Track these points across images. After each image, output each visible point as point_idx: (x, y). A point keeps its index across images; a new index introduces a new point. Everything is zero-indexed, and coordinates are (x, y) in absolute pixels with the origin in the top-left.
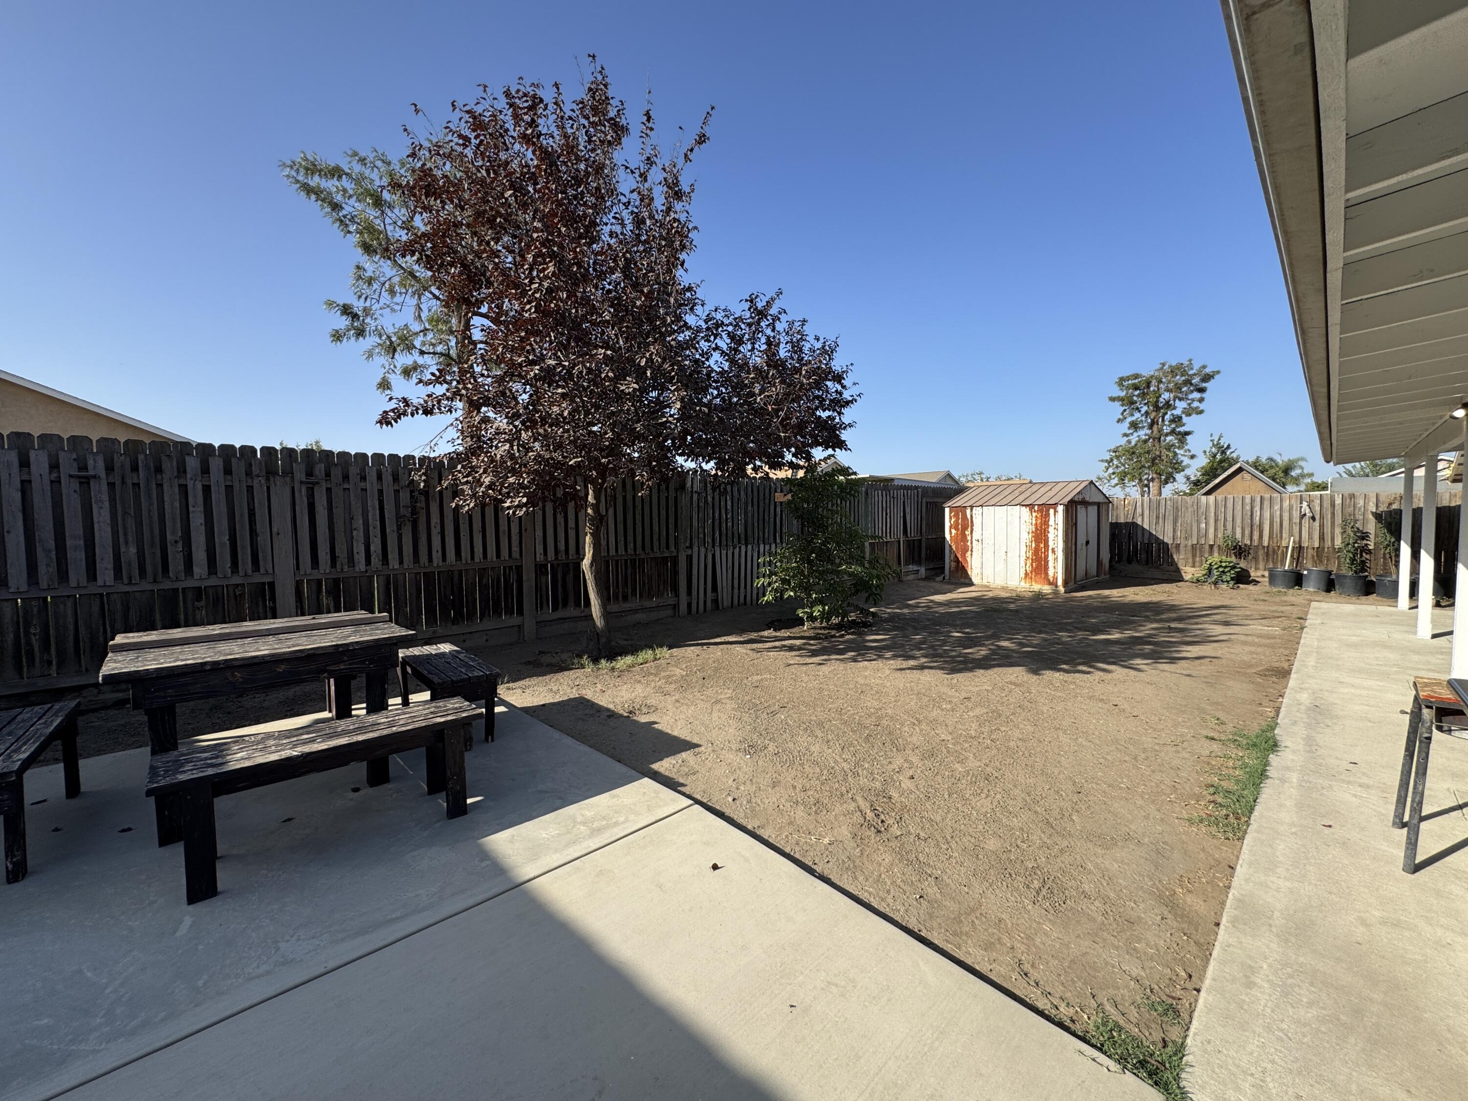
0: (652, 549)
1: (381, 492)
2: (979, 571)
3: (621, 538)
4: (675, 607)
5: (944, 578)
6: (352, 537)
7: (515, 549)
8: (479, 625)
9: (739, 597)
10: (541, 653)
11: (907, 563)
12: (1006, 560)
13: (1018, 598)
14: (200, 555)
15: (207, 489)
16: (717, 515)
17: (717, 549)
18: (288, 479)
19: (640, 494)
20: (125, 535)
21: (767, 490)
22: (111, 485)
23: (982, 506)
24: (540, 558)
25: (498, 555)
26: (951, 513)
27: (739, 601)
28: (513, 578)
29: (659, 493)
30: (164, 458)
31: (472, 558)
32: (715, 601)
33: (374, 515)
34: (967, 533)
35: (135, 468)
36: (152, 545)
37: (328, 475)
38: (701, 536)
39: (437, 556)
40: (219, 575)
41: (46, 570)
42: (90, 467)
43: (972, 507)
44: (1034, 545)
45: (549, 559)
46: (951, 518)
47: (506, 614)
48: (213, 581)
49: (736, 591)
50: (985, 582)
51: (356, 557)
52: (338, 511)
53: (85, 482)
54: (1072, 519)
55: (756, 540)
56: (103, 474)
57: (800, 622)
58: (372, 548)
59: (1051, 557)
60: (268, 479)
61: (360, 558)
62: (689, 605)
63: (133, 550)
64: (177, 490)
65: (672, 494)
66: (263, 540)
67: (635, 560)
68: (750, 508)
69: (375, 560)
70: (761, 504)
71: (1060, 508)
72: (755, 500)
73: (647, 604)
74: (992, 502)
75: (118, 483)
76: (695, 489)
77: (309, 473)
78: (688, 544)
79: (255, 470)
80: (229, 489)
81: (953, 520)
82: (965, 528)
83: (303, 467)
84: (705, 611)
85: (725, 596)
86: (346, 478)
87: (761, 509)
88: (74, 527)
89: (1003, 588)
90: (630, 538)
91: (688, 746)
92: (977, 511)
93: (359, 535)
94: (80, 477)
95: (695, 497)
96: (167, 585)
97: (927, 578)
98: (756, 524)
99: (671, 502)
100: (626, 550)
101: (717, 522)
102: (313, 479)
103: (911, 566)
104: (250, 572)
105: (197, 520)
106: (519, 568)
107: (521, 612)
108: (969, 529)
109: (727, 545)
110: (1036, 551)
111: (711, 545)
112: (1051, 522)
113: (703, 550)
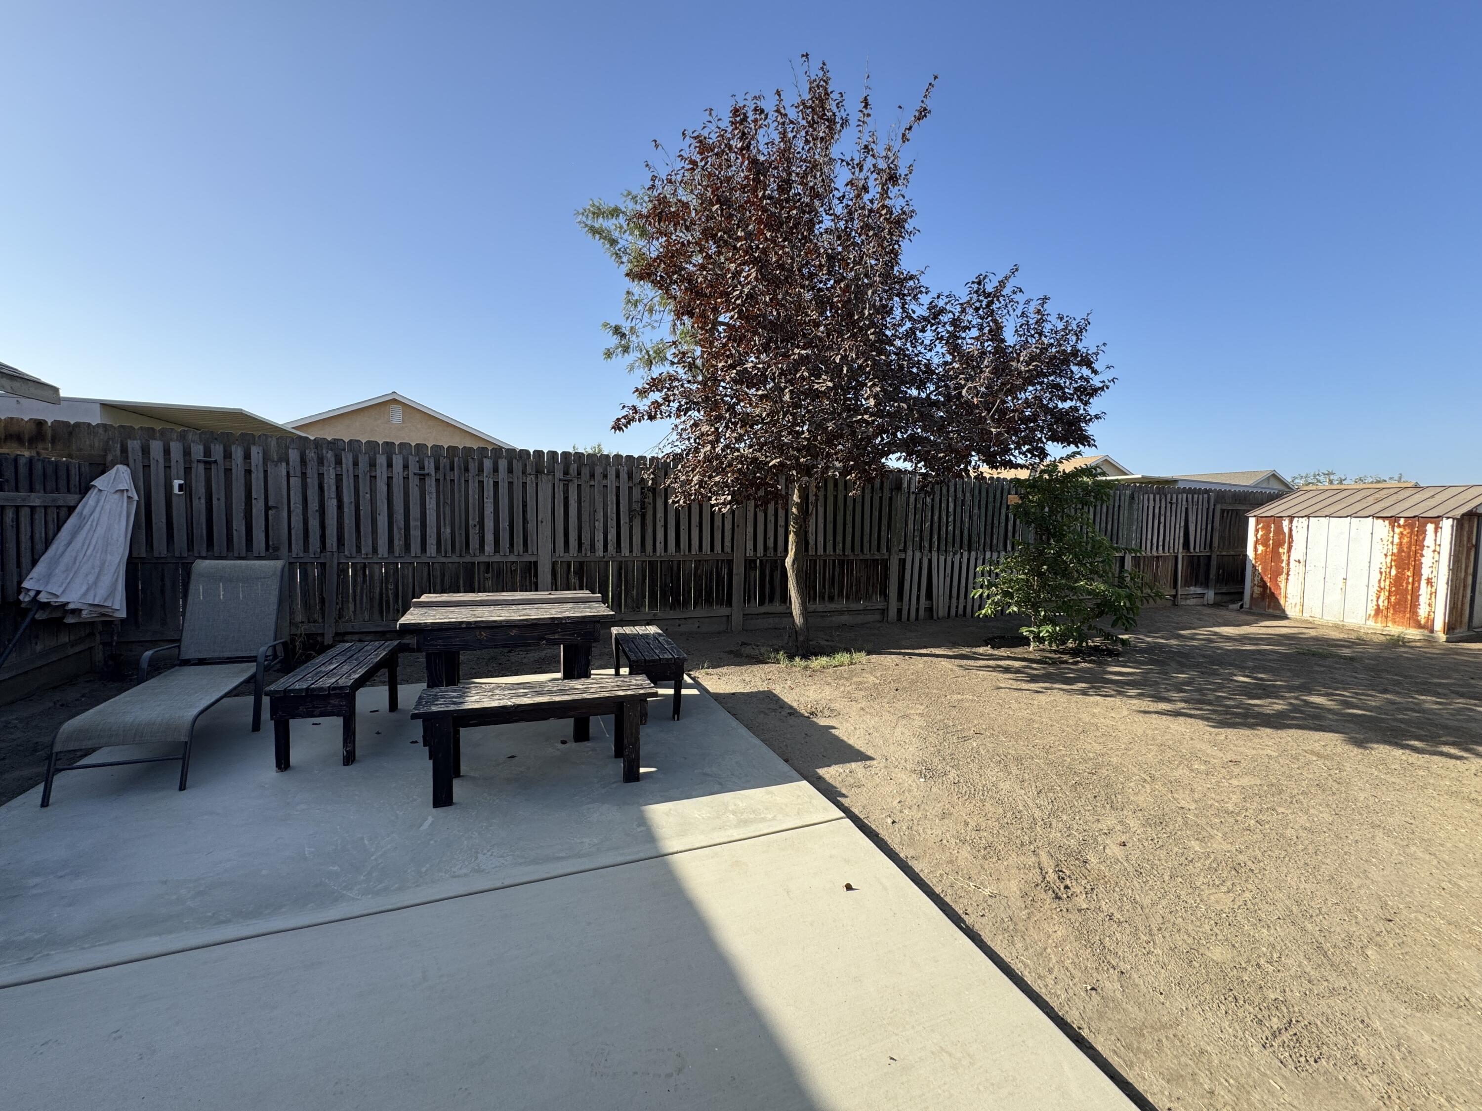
0: (862, 551)
1: (618, 488)
2: (1298, 600)
3: (830, 537)
4: (884, 612)
5: (1242, 606)
6: (595, 527)
7: (728, 543)
8: (692, 612)
9: (957, 607)
10: (743, 644)
11: (1187, 584)
12: (1344, 591)
13: (1361, 642)
14: (489, 537)
15: (496, 484)
16: (936, 518)
17: (935, 554)
18: (551, 477)
19: (850, 494)
20: (444, 519)
21: (999, 492)
22: (437, 480)
23: (1308, 516)
24: (750, 553)
25: (712, 549)
26: (1257, 523)
27: (957, 612)
28: (725, 571)
29: (872, 493)
30: (470, 460)
31: (690, 550)
32: (930, 610)
33: (612, 509)
34: (1281, 550)
35: (452, 469)
36: (460, 528)
37: (579, 474)
38: (917, 539)
39: (660, 546)
40: (501, 553)
41: (398, 543)
42: (426, 467)
43: (1291, 518)
44: (1394, 572)
45: (758, 555)
46: (1257, 531)
47: (717, 604)
48: (497, 558)
49: (954, 600)
50: (1306, 616)
51: (597, 544)
52: (585, 505)
53: (423, 477)
54: (1469, 539)
55: (981, 547)
56: (433, 473)
57: (1025, 641)
58: (609, 537)
59: (1424, 591)
60: (537, 477)
61: (600, 545)
62: (900, 611)
63: (448, 530)
64: (477, 485)
65: (887, 494)
66: (531, 526)
67: (843, 561)
68: (976, 511)
69: (611, 548)
70: (990, 508)
71: (1447, 525)
72: (983, 503)
73: (853, 606)
74: (1327, 511)
75: (442, 479)
76: (912, 489)
77: (566, 473)
78: (901, 547)
79: (529, 470)
80: (511, 484)
81: (1260, 533)
82: (1278, 544)
83: (561, 467)
84: (917, 618)
85: (941, 605)
86: (592, 476)
87: (990, 513)
88: (415, 512)
89: (1336, 627)
90: (839, 538)
91: (860, 756)
92: (1299, 525)
93: (600, 525)
94: (420, 475)
95: (912, 498)
96: (468, 559)
97: (1216, 605)
98: (982, 529)
99: (886, 503)
100: (834, 551)
101: (936, 525)
102: (569, 477)
103: (1192, 588)
104: (521, 553)
105: (489, 509)
106: (730, 562)
107: (730, 603)
108: (1286, 545)
109: (946, 551)
110: (1398, 581)
111: (927, 549)
112: (1429, 540)
113: (918, 555)
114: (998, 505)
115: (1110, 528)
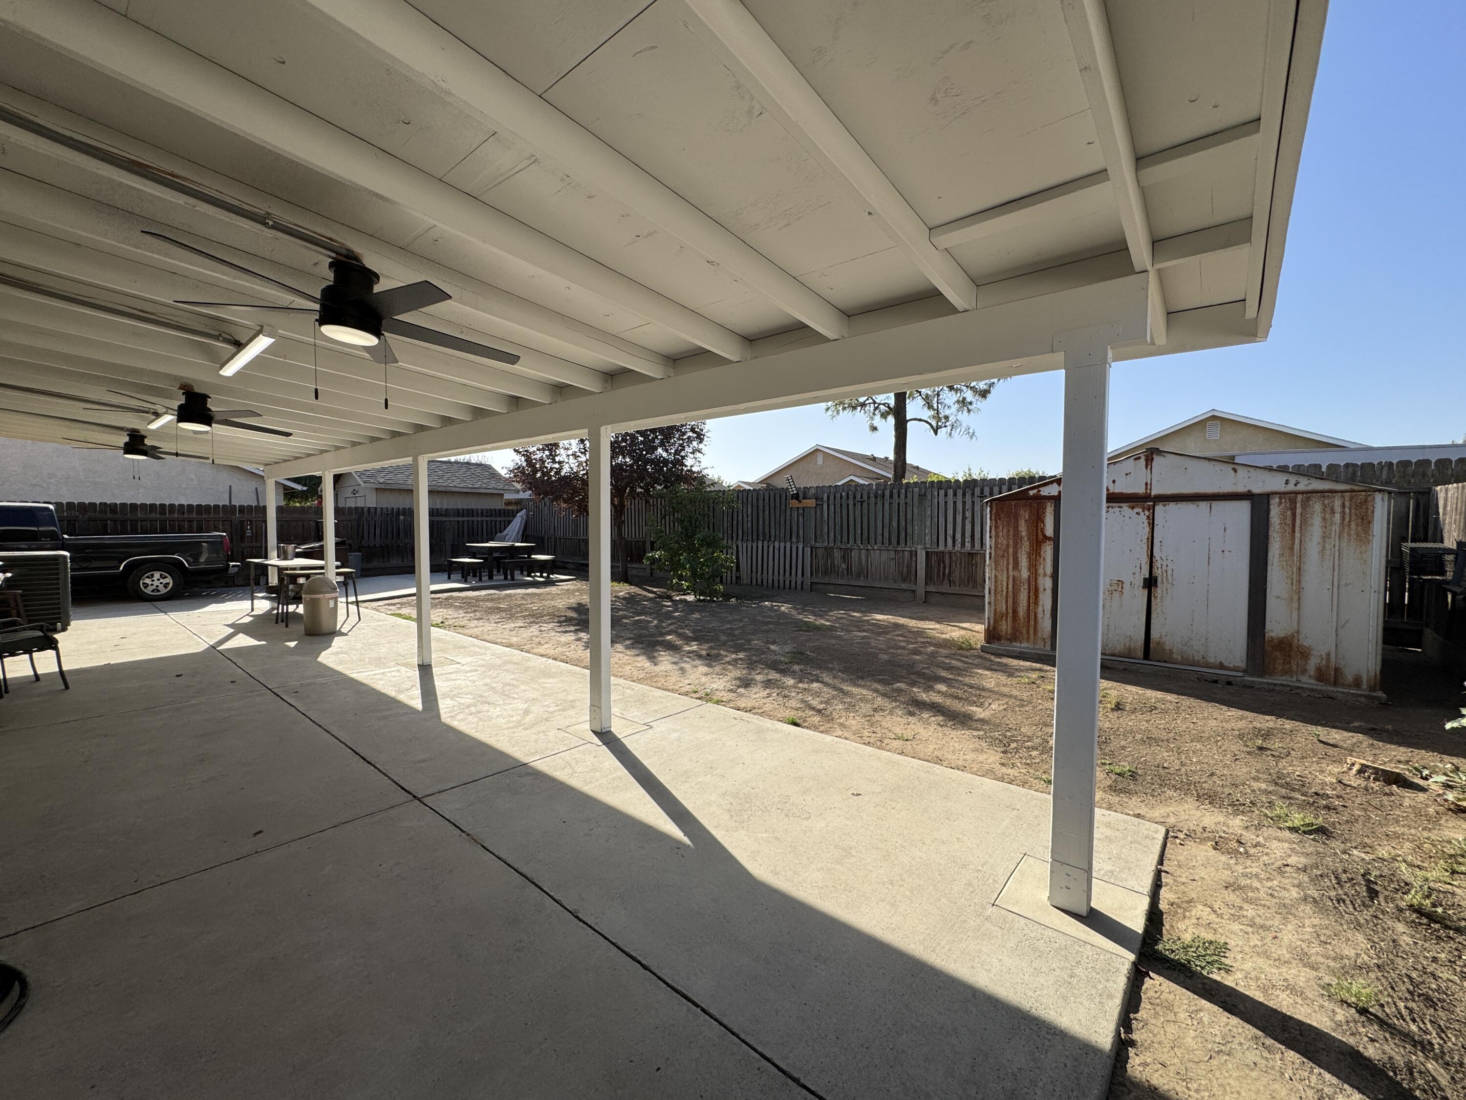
16: (740, 518)
17: (740, 542)
21: (783, 499)
27: (757, 582)
55: (772, 538)
70: (778, 510)
72: (772, 507)
85: (745, 576)
87: (777, 514)
98: (772, 526)
101: (740, 523)
109: (747, 540)
111: (735, 538)
114: (783, 507)
115: (895, 524)
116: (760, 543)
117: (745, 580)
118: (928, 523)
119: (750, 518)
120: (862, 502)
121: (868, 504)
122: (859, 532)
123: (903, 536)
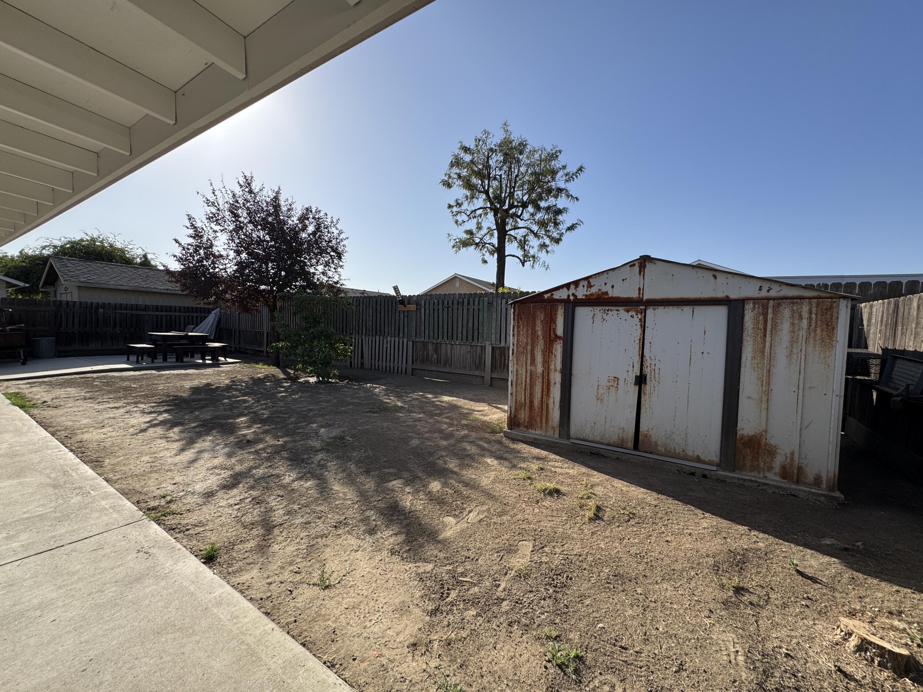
9: (375, 364)
16: (364, 318)
17: (364, 336)
21: (394, 304)
27: (375, 367)
32: (362, 364)
55: (386, 334)
62: (351, 363)
68: (382, 315)
70: (390, 312)
72: (387, 310)
78: (351, 332)
85: (367, 362)
87: (390, 316)
98: (386, 324)
109: (369, 335)
111: (361, 333)
113: (357, 336)
114: (394, 311)
115: (470, 325)
116: (378, 337)
117: (367, 365)
118: (494, 325)
119: (371, 318)
120: (448, 308)
121: (453, 309)
122: (446, 330)
123: (476, 334)
